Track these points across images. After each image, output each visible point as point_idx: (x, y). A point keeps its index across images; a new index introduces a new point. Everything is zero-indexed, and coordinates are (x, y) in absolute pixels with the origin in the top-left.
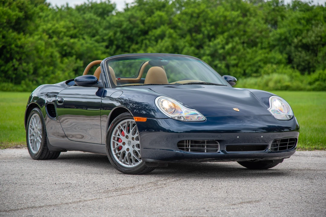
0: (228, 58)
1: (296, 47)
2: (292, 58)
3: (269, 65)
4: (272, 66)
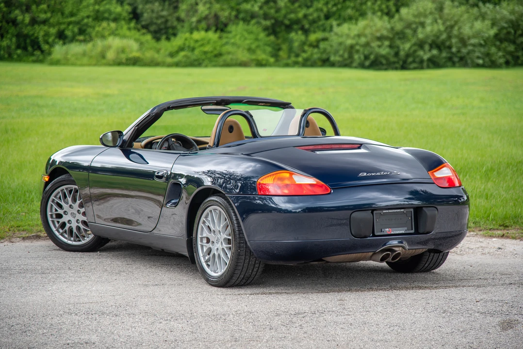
0: (34, 7)
2: (139, 11)
3: (104, 24)
4: (109, 25)
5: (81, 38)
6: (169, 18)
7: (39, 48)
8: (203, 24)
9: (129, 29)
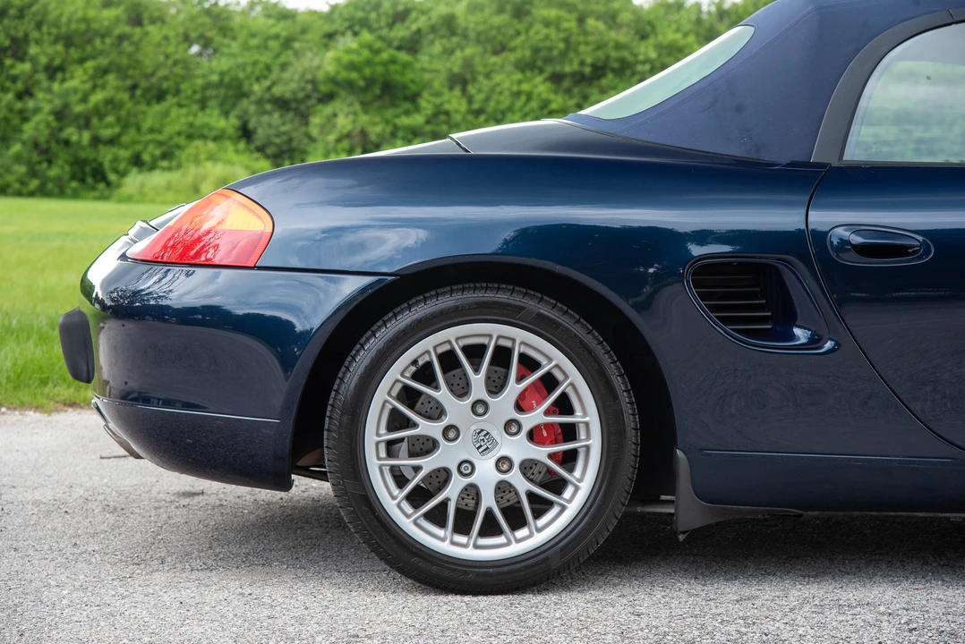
0: (95, 121)
1: (260, 102)
2: (251, 125)
3: (199, 143)
4: (205, 145)
5: (165, 164)
6: (294, 135)
7: (104, 179)
8: (345, 144)
9: (237, 152)
